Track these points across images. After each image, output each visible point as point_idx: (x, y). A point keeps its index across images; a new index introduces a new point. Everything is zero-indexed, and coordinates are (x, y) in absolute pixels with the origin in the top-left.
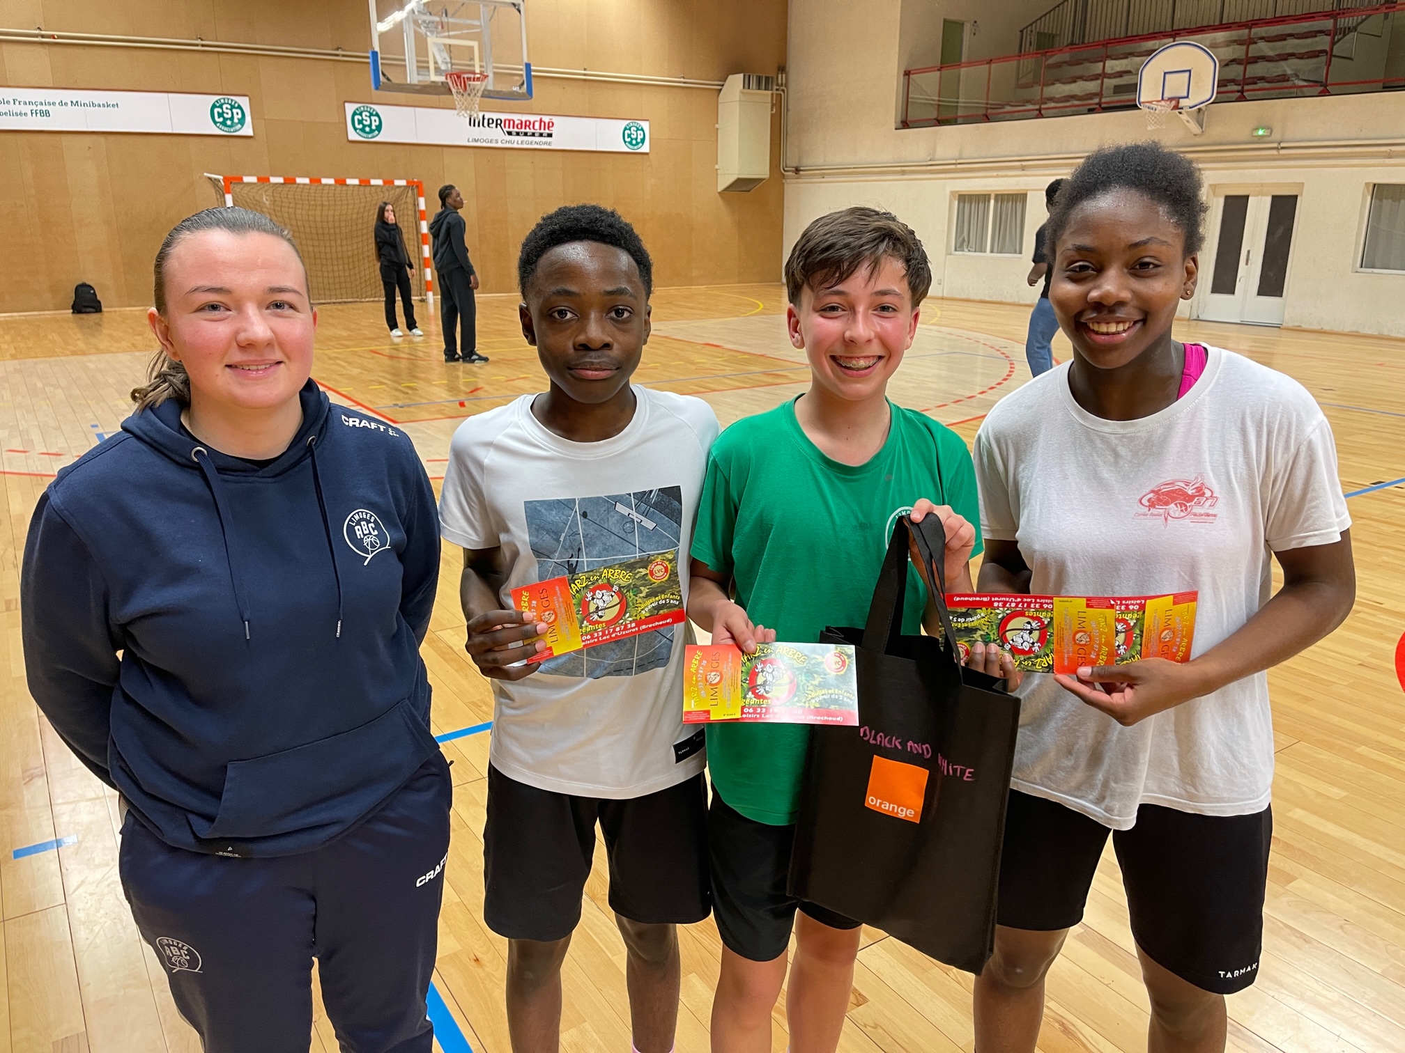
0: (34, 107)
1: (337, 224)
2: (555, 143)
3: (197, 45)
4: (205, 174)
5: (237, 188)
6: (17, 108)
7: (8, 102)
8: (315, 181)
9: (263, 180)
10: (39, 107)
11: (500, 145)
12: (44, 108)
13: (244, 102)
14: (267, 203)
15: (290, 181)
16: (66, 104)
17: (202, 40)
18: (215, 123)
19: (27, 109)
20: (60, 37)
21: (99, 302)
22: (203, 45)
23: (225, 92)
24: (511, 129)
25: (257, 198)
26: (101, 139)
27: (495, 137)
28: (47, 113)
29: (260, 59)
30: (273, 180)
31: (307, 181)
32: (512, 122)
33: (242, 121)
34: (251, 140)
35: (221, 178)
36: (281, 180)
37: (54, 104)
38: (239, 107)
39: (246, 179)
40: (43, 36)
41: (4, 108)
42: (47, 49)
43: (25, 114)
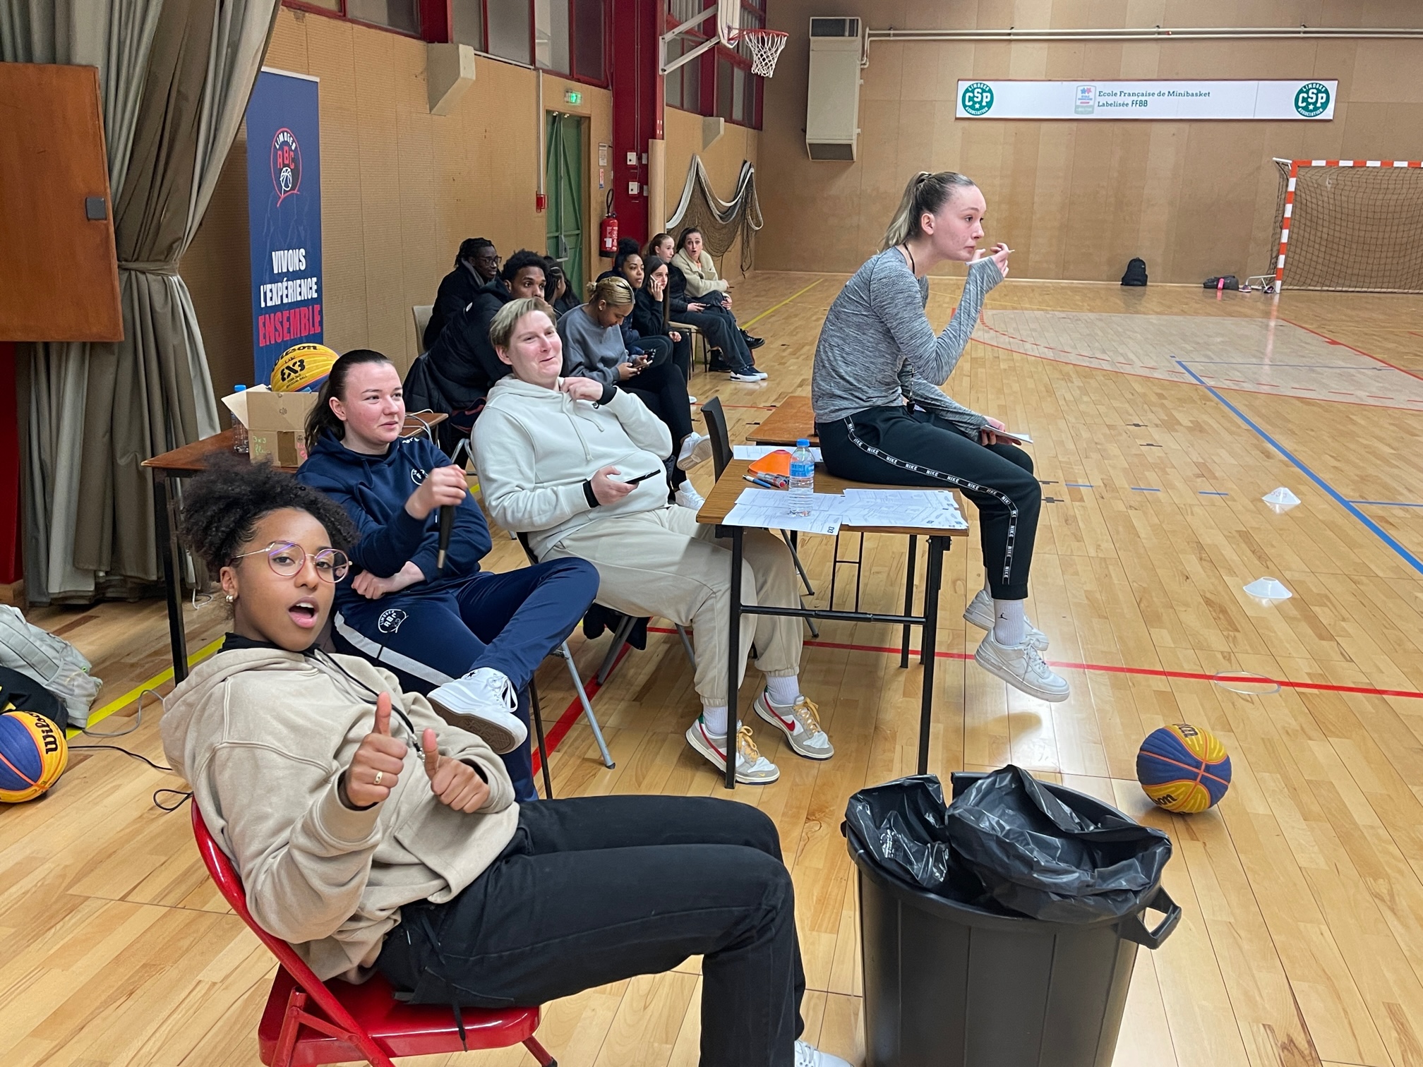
0: (1135, 98)
1: (1398, 209)
3: (1299, 32)
4: (1274, 159)
5: (1302, 172)
6: (1120, 100)
7: (1116, 94)
8: (1387, 164)
9: (1332, 164)
10: (1140, 98)
12: (1143, 99)
13: (1332, 86)
14: (1329, 186)
15: (1359, 165)
16: (1164, 94)
17: (1305, 27)
18: (1297, 107)
19: (1129, 100)
20: (1174, 33)
21: (1147, 276)
22: (1305, 32)
23: (1316, 77)
25: (1319, 181)
26: (1186, 126)
28: (1145, 104)
29: (1360, 41)
30: (1342, 163)
31: (1378, 164)
33: (1325, 105)
34: (1327, 124)
35: (1291, 162)
36: (1350, 163)
37: (1153, 94)
38: (1326, 92)
39: (1315, 163)
40: (1159, 33)
41: (1111, 100)
42: (1160, 44)
43: (1127, 105)
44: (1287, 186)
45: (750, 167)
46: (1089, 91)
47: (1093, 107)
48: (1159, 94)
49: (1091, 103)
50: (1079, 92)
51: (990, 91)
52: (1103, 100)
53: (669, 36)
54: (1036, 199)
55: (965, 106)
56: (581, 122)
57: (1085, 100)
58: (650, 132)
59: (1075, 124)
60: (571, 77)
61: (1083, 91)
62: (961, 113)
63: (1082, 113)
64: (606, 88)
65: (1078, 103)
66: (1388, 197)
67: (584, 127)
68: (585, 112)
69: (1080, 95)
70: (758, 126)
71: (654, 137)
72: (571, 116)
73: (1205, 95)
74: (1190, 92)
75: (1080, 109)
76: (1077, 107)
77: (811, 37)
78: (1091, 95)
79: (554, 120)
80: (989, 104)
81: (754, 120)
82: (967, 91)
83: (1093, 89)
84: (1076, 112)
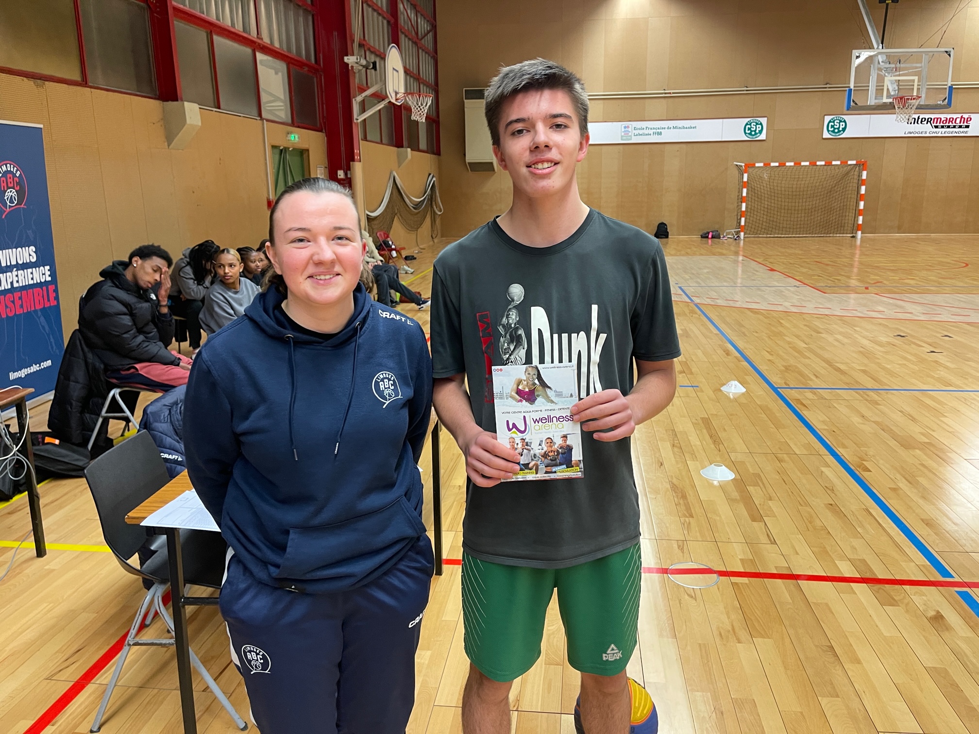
0: (655, 131)
1: (805, 189)
2: (971, 132)
3: (743, 91)
4: (735, 163)
5: (750, 170)
6: (646, 132)
7: (643, 129)
8: (797, 164)
9: (767, 165)
10: (658, 130)
11: (928, 135)
12: (659, 131)
13: (764, 121)
14: (766, 177)
15: (782, 165)
16: (670, 128)
17: (747, 87)
18: (745, 133)
19: (651, 132)
20: (673, 93)
21: (668, 232)
22: (747, 91)
23: (755, 116)
24: (938, 124)
25: (761, 175)
26: (684, 146)
27: (926, 129)
28: (660, 134)
29: (778, 95)
30: (773, 164)
31: (792, 164)
32: (939, 120)
33: (761, 132)
34: (764, 142)
35: (743, 164)
36: (777, 164)
37: (665, 128)
38: (761, 124)
39: (757, 165)
40: (665, 93)
41: (641, 132)
42: (666, 99)
43: (650, 134)
44: (743, 178)
45: (433, 177)
46: (628, 127)
47: (631, 136)
48: (668, 128)
49: (630, 134)
50: (623, 128)
52: (637, 132)
53: (359, 98)
56: (303, 153)
57: (627, 133)
58: (351, 158)
59: (621, 147)
60: (293, 124)
61: (625, 127)
63: (625, 140)
64: (321, 131)
65: (623, 134)
66: (799, 182)
67: (305, 156)
68: (304, 146)
69: (623, 130)
70: (438, 153)
71: (353, 160)
72: (294, 149)
73: (694, 128)
74: (685, 127)
75: (624, 138)
76: (622, 136)
77: (465, 101)
78: (630, 129)
79: (282, 152)
81: (435, 149)
83: (630, 126)
84: (622, 140)
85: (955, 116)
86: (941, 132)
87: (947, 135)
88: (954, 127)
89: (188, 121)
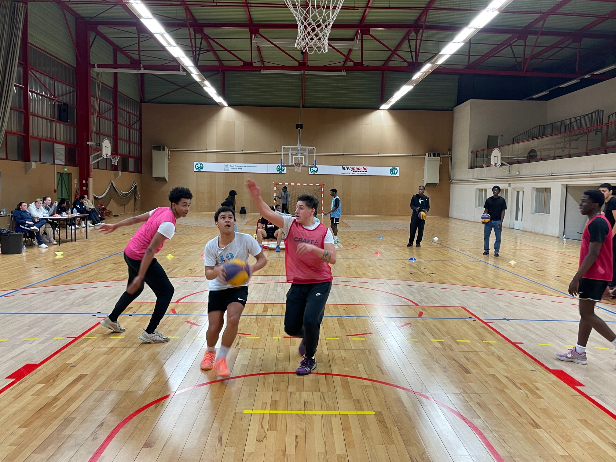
0: (239, 167)
2: (367, 174)
4: (273, 182)
5: (277, 186)
6: (235, 168)
7: (234, 166)
8: (296, 184)
11: (350, 174)
12: (241, 167)
15: (290, 184)
16: (246, 167)
17: (277, 151)
18: (277, 170)
19: (237, 168)
20: (246, 152)
22: (277, 153)
26: (252, 174)
27: (350, 172)
28: (241, 169)
32: (354, 168)
33: (283, 170)
34: (285, 174)
37: (243, 166)
39: (280, 184)
40: (243, 152)
41: (233, 168)
42: (243, 155)
45: (136, 183)
46: (227, 165)
47: (229, 169)
51: (202, 165)
52: (231, 167)
54: (217, 192)
55: (196, 168)
56: (69, 174)
57: (227, 167)
58: (88, 176)
59: (224, 173)
60: (66, 165)
61: (226, 165)
62: (195, 170)
64: (77, 166)
65: (225, 168)
67: (70, 175)
69: (225, 166)
72: (66, 173)
73: (255, 167)
74: (252, 166)
77: (153, 151)
78: (228, 166)
79: (61, 174)
80: (202, 168)
81: (138, 170)
82: (196, 165)
84: (225, 170)
85: (361, 167)
86: (355, 173)
87: (358, 175)
88: (361, 171)
89: (32, 167)
